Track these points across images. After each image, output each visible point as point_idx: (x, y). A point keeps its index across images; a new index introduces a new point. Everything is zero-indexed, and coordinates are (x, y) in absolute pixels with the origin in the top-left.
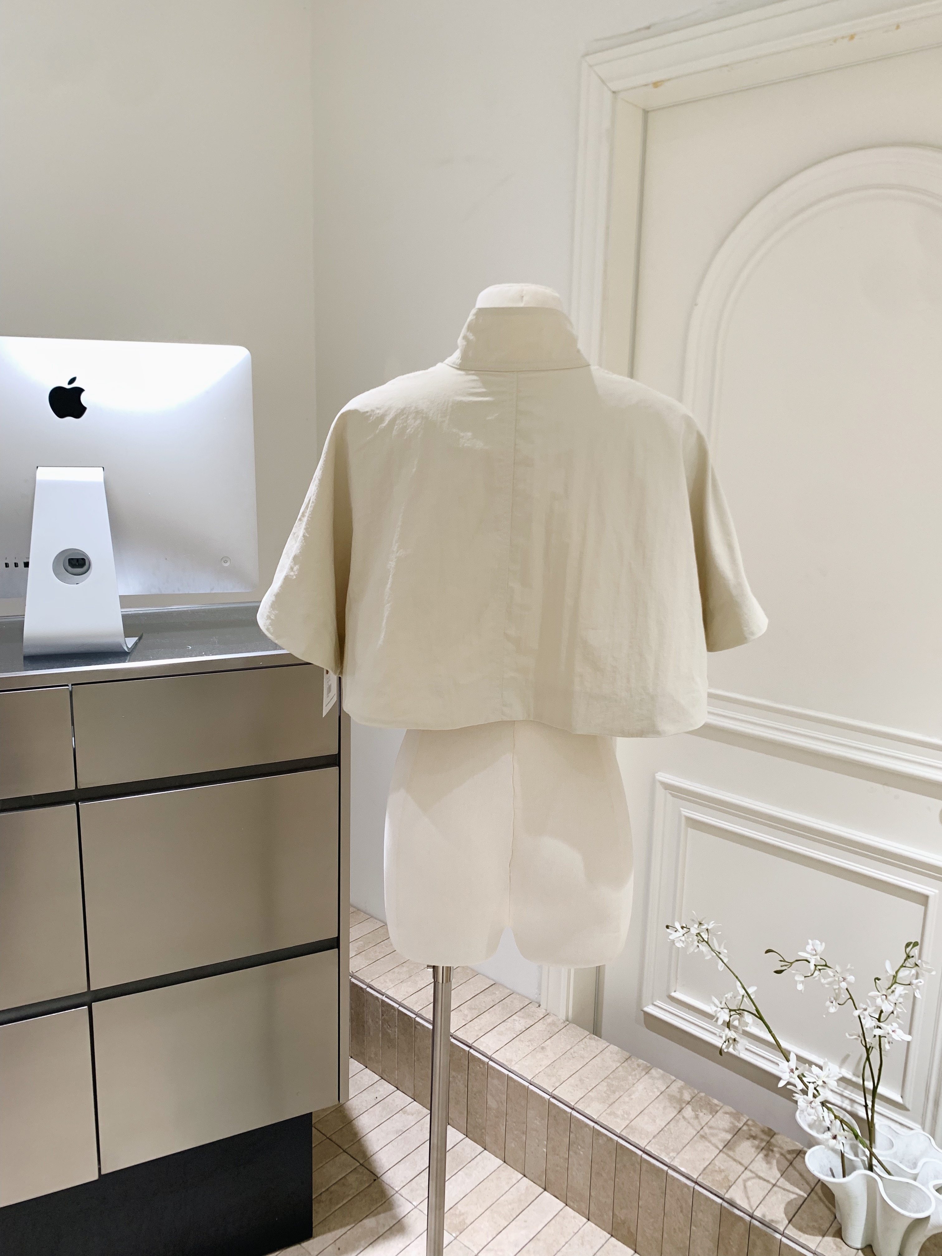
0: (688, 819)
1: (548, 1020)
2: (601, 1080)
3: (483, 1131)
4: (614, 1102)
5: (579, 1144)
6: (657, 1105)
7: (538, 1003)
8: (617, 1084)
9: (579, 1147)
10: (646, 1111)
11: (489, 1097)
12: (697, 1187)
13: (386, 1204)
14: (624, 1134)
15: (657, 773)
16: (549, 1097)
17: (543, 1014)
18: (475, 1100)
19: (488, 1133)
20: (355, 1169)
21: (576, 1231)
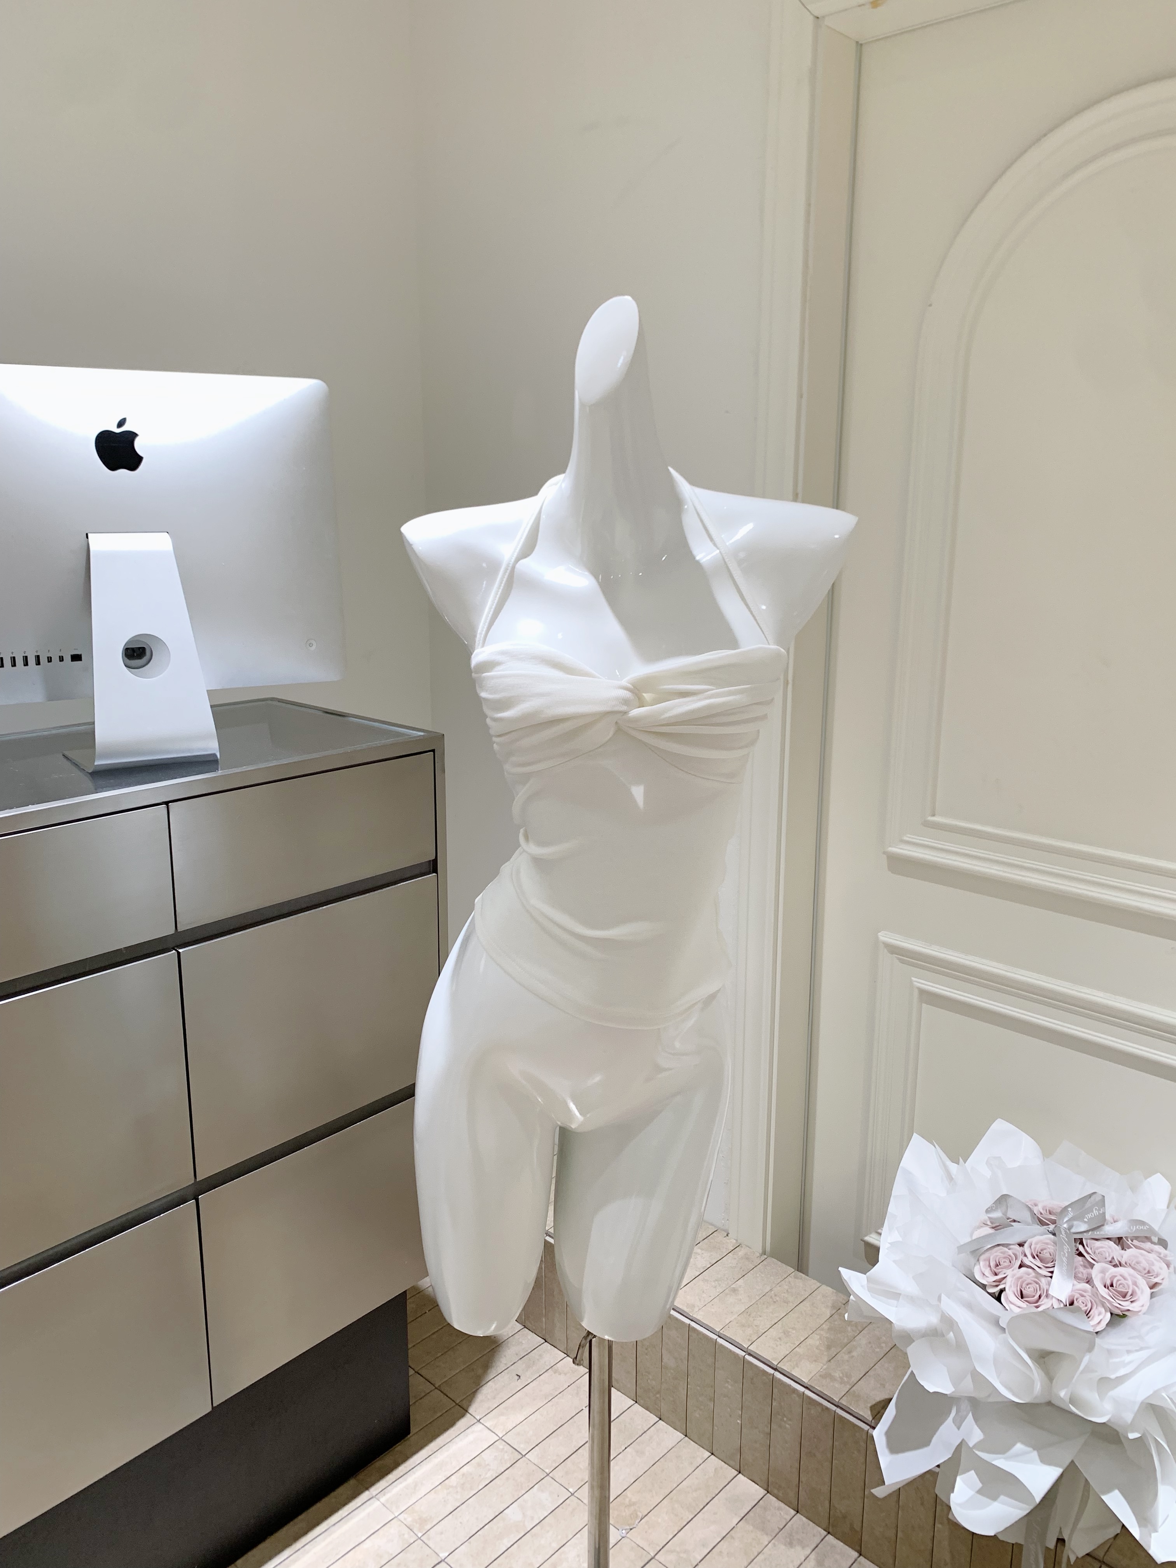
0: (922, 992)
1: (740, 1253)
2: (812, 1332)
3: (658, 1396)
4: (830, 1361)
5: (784, 1416)
6: (886, 1365)
7: (725, 1231)
8: (832, 1337)
9: (785, 1419)
11: (664, 1352)
14: (844, 1402)
15: (880, 932)
16: (745, 1354)
17: (733, 1246)
18: (647, 1357)
19: (663, 1398)
21: (782, 1527)
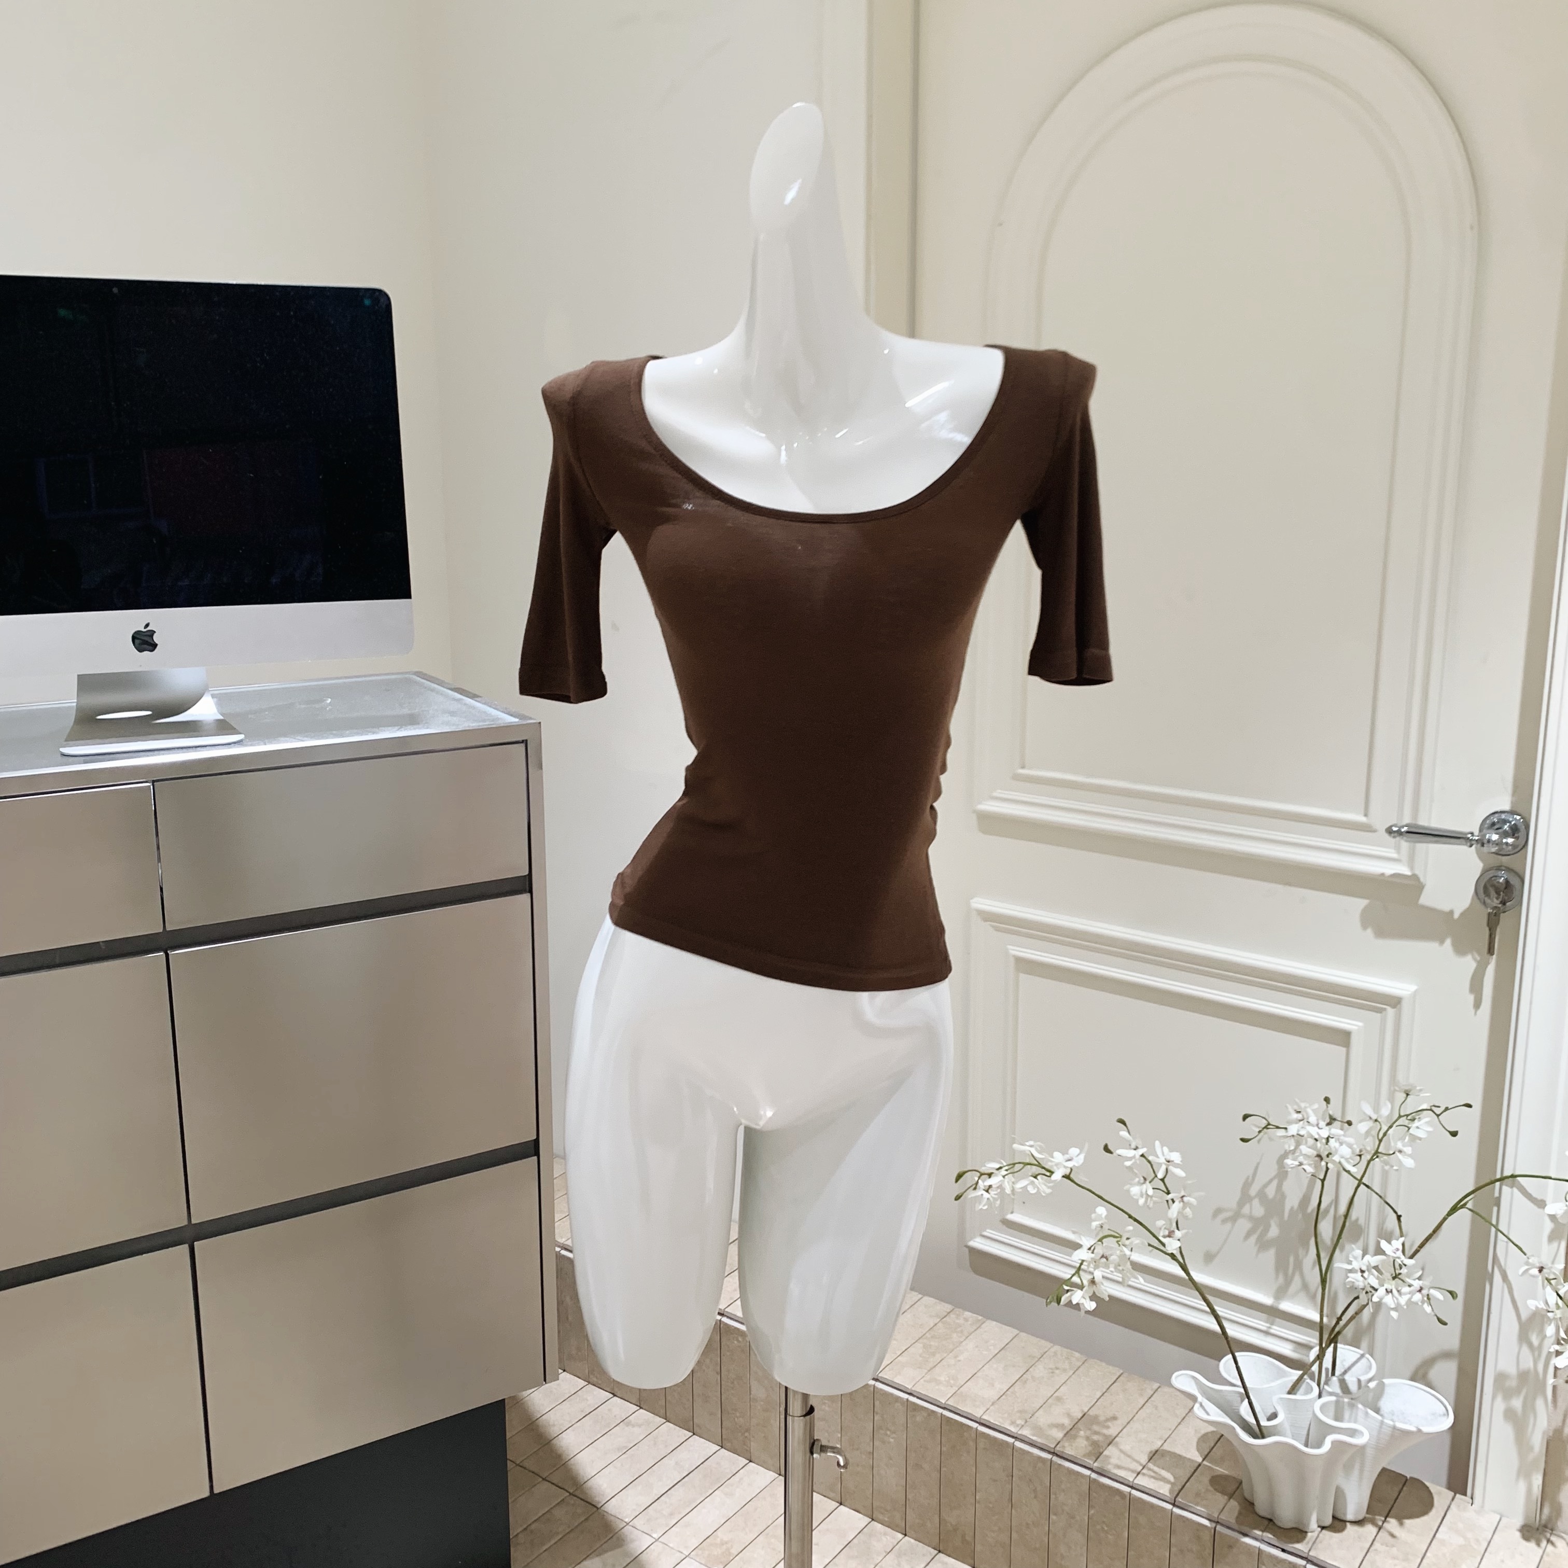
0: (1018, 959)
2: (915, 1341)
3: (746, 1434)
4: (935, 1366)
5: (888, 1429)
6: (995, 1366)
8: (936, 1344)
9: (888, 1433)
10: (979, 1374)
11: (754, 1384)
12: (1055, 1459)
13: (614, 1538)
14: (950, 1403)
15: (974, 899)
18: (733, 1392)
19: (754, 1437)
20: (563, 1499)
21: (888, 1551)
